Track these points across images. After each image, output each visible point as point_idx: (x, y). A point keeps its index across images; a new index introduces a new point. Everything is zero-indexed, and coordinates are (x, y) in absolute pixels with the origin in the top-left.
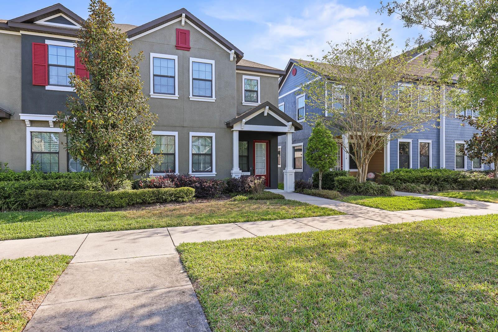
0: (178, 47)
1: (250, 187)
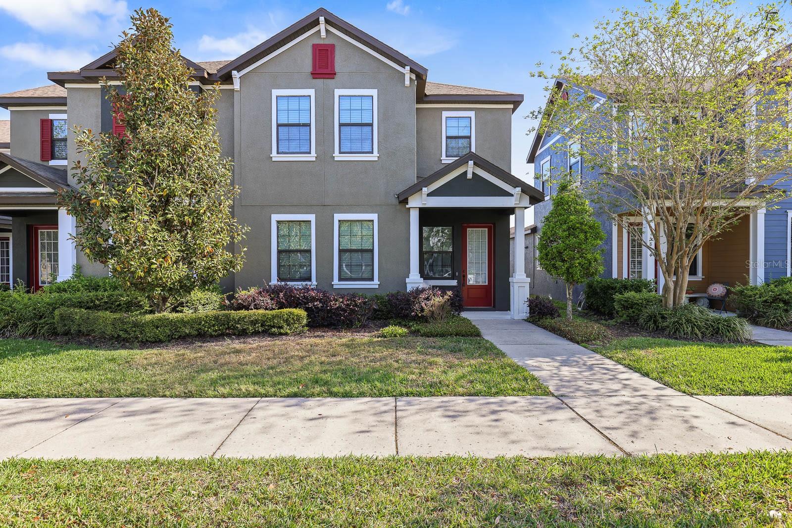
0: (315, 75)
1: (422, 310)
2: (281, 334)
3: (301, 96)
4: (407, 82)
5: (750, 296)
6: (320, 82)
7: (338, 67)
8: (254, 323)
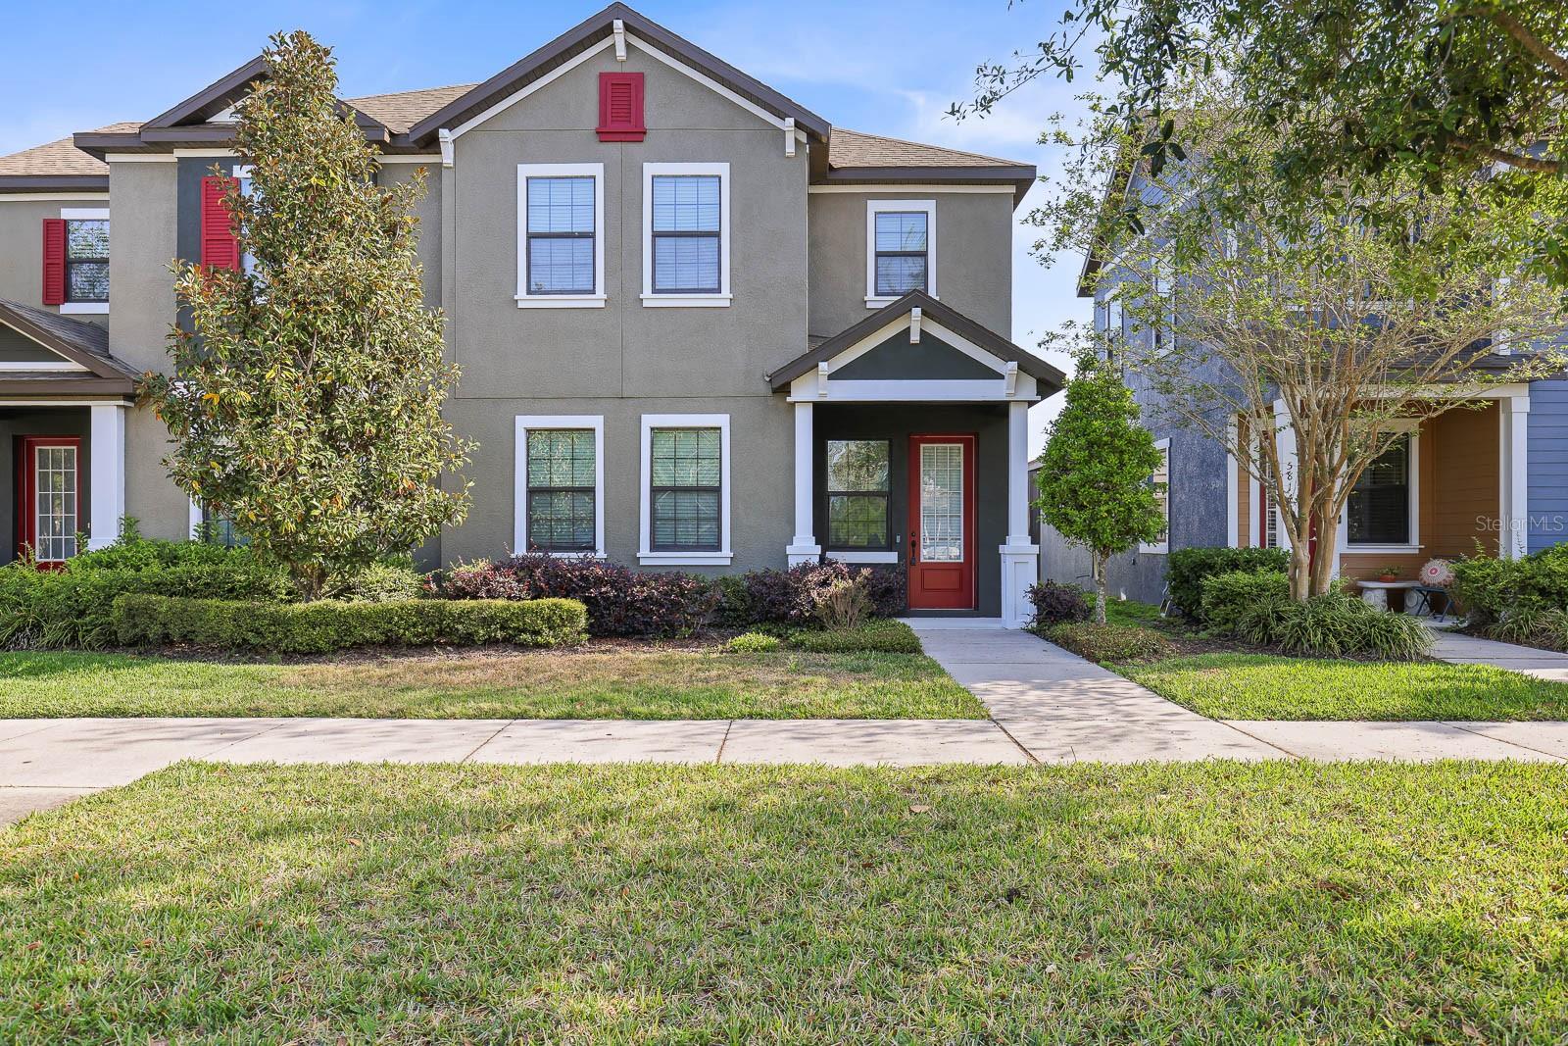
0: (604, 135)
1: (814, 605)
2: (538, 646)
3: (577, 177)
4: (790, 149)
5: (1476, 581)
6: (614, 149)
7: (649, 122)
8: (487, 622)
